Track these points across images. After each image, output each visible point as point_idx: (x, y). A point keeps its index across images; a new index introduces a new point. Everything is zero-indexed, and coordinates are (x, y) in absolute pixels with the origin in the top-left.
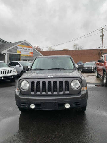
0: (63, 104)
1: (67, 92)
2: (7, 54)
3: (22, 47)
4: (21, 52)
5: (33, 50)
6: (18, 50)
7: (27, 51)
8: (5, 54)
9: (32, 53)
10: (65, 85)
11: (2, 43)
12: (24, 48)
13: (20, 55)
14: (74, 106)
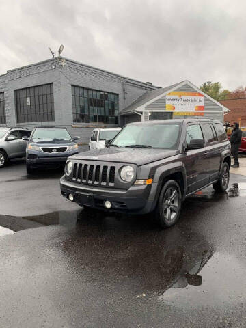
0: (103, 201)
1: (111, 185)
2: (145, 113)
3: (177, 97)
4: (174, 108)
5: (203, 101)
6: (168, 103)
7: (190, 103)
8: (141, 113)
9: (200, 108)
10: (110, 171)
11: (145, 91)
12: (183, 97)
13: (172, 113)
14: (116, 207)
